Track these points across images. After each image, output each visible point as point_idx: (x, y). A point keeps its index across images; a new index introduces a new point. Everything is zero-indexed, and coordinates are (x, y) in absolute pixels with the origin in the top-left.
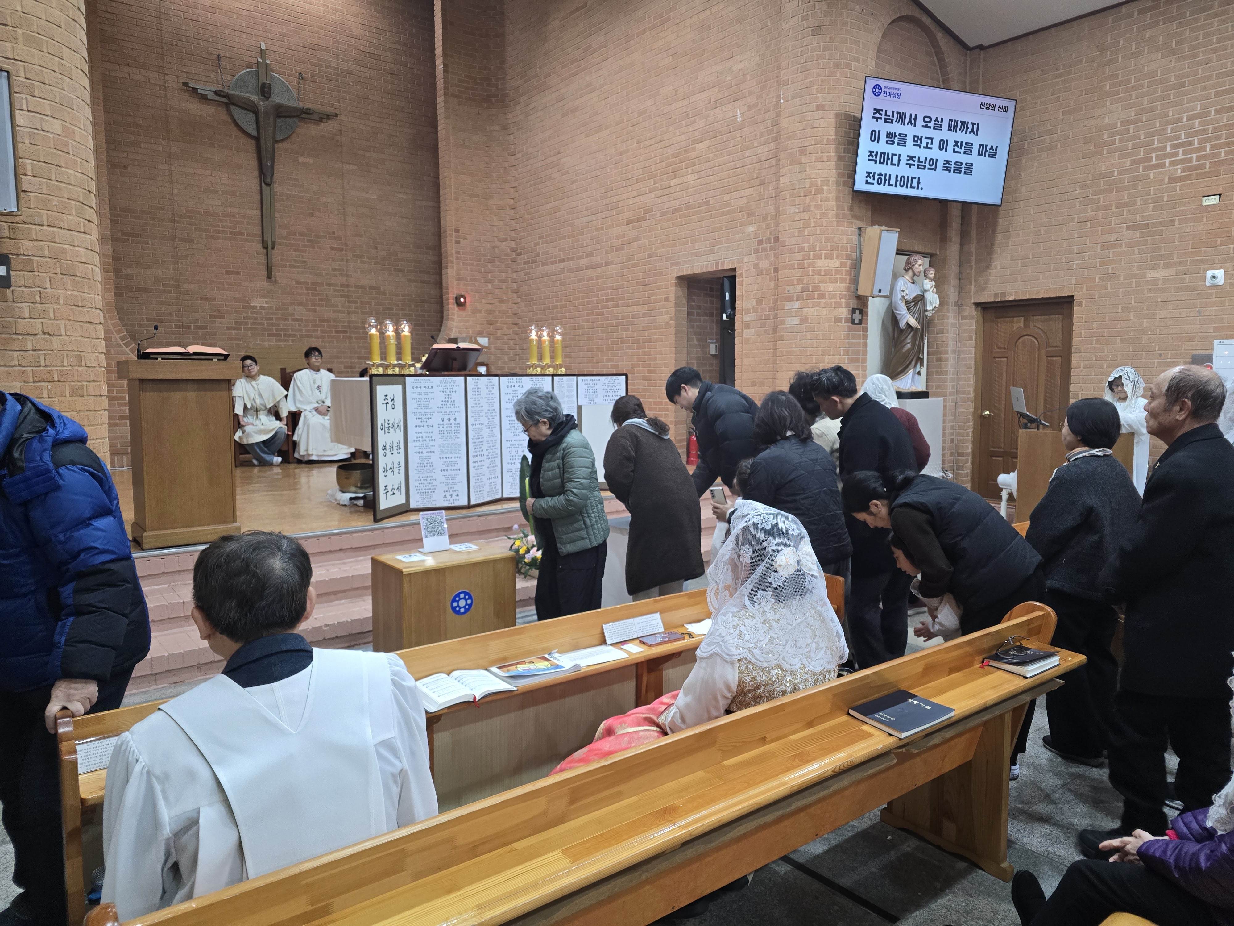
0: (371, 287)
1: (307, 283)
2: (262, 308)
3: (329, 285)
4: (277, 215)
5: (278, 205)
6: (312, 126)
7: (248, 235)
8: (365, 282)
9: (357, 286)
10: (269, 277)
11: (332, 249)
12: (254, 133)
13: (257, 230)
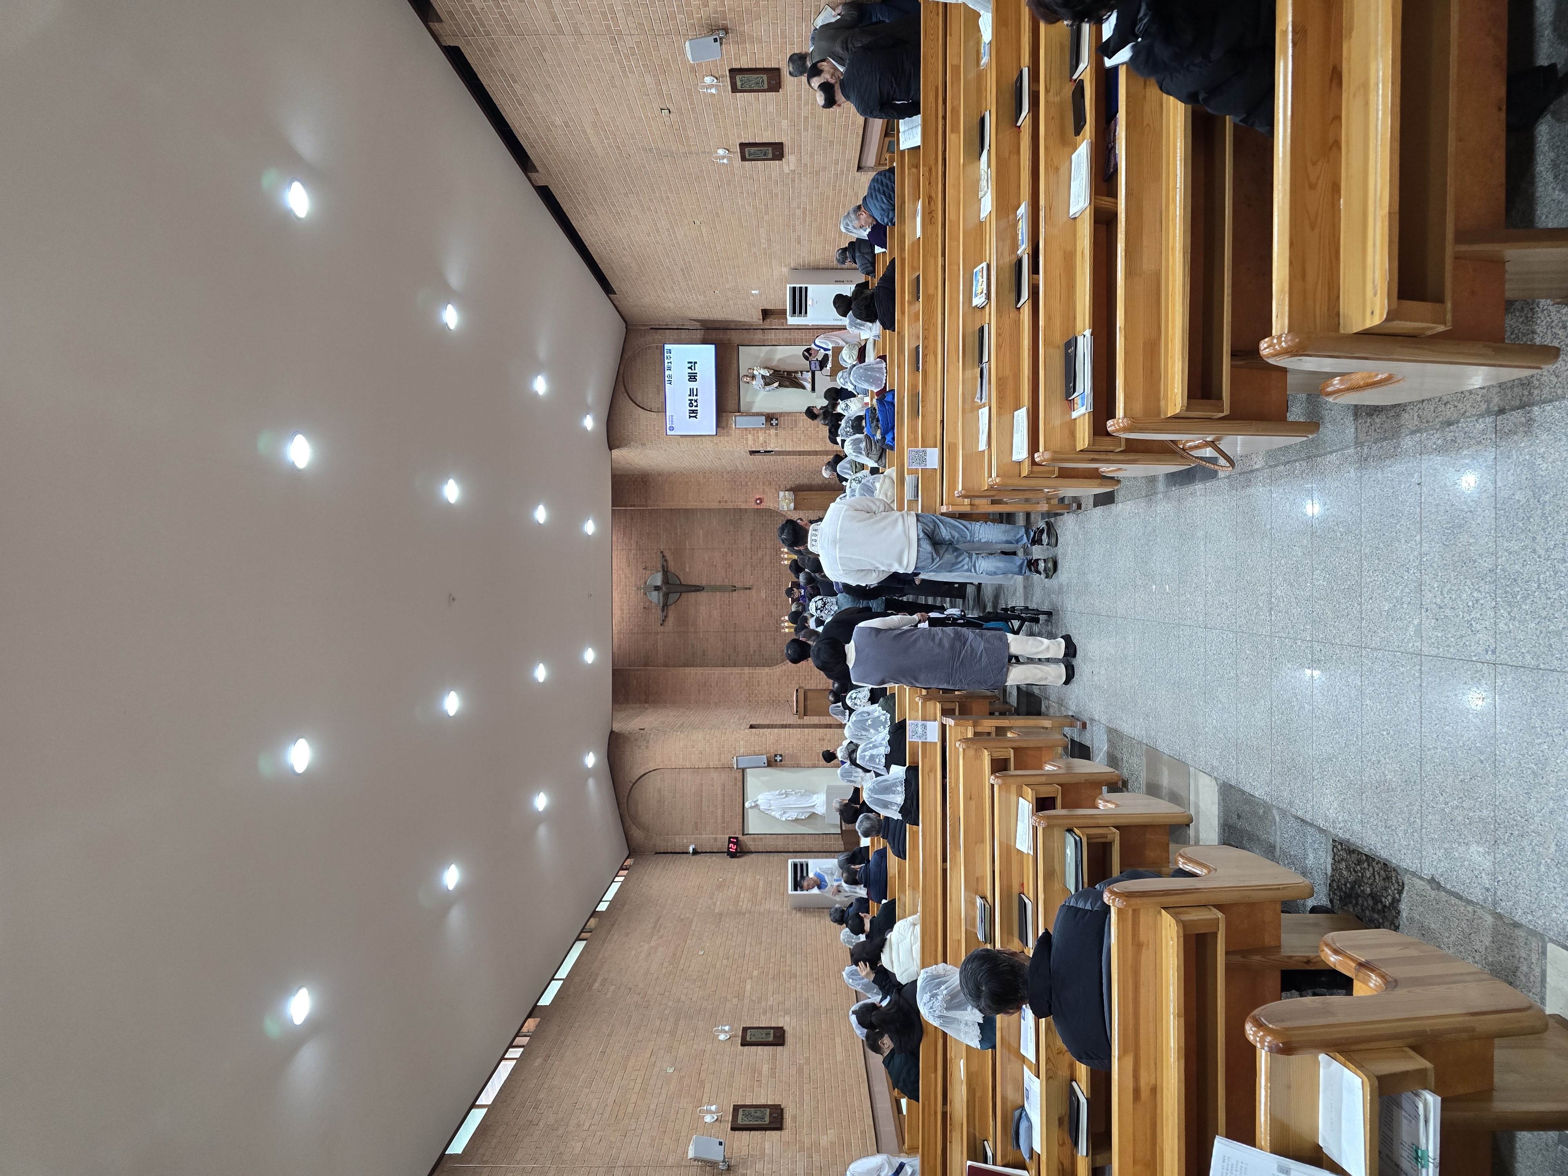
0: (751, 535)
1: (752, 570)
2: (766, 593)
3: (751, 559)
4: (718, 584)
5: (713, 583)
6: (669, 564)
7: (729, 598)
8: (748, 538)
9: (751, 543)
10: (750, 589)
11: (732, 556)
12: (679, 594)
13: (727, 594)
